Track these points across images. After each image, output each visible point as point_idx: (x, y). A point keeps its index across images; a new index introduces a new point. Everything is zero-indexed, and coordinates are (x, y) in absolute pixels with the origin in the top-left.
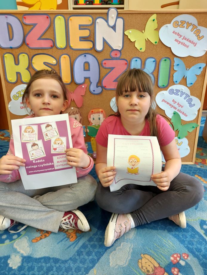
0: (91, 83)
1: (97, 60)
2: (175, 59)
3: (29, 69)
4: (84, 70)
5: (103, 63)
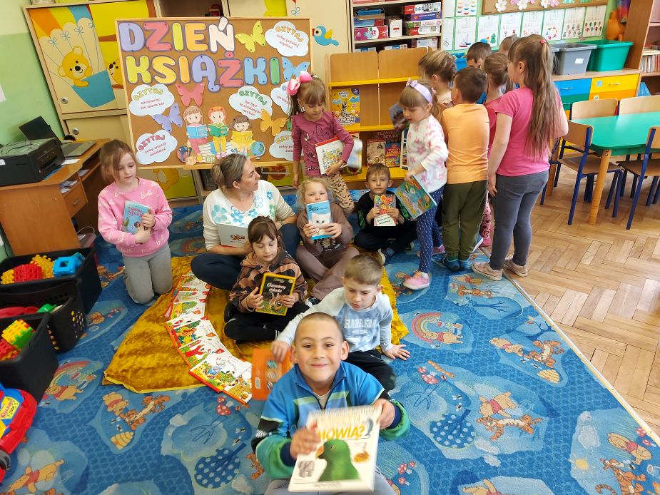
0: (209, 82)
1: (213, 60)
2: (282, 58)
3: (150, 70)
5: (219, 63)
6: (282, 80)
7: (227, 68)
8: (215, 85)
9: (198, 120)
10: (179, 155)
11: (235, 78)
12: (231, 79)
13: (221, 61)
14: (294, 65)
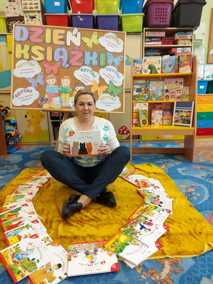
0: (63, 62)
4: (60, 55)
5: (70, 52)
6: (106, 64)
7: (75, 55)
8: (67, 64)
9: (54, 83)
10: (39, 102)
11: (79, 61)
12: (76, 61)
13: (72, 51)
14: (114, 57)
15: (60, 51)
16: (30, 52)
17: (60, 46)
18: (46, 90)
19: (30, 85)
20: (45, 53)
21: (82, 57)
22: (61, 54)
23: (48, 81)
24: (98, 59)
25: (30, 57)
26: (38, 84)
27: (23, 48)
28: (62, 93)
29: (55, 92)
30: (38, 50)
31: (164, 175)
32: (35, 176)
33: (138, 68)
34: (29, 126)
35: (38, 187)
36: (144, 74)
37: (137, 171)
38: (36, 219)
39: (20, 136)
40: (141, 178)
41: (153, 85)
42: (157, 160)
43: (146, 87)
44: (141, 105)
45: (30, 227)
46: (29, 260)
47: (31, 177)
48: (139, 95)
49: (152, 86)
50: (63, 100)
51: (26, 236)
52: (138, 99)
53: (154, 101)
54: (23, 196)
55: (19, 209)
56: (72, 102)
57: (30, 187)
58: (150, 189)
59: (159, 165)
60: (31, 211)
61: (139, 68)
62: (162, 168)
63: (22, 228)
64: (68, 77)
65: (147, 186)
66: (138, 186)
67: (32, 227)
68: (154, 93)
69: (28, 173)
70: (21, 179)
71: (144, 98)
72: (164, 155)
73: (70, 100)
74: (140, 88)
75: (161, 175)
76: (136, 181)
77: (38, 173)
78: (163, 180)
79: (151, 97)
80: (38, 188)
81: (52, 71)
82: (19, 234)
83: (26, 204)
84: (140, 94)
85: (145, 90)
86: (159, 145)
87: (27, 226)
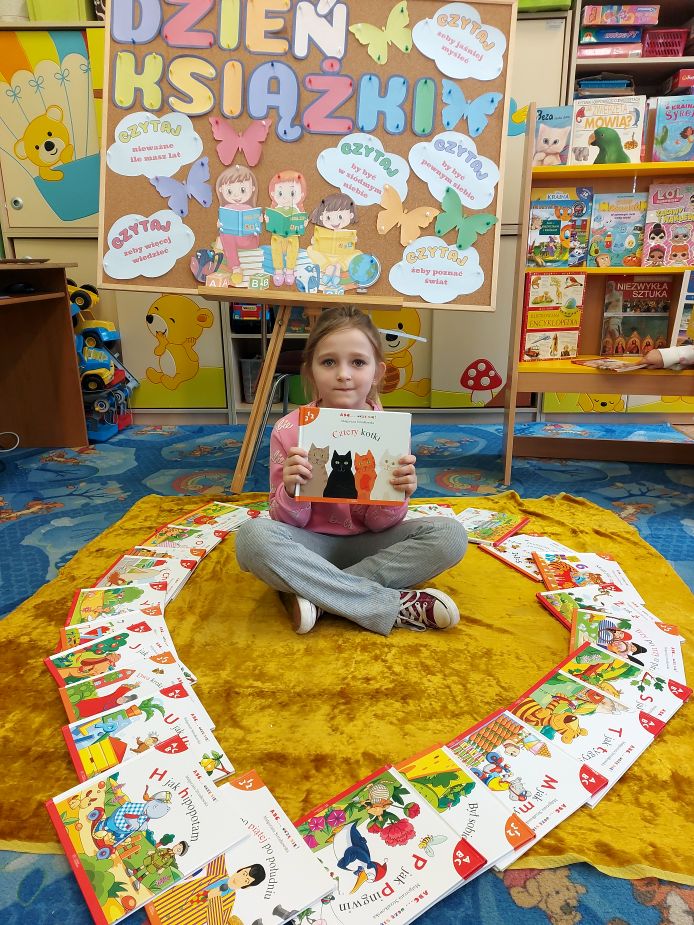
1: (295, 73)
2: (444, 81)
3: (162, 84)
4: (269, 92)
5: (307, 79)
6: (437, 126)
7: (322, 93)
8: (292, 126)
9: (246, 197)
10: (194, 265)
11: (336, 115)
12: (327, 117)
13: (312, 77)
14: (467, 98)
15: (271, 78)
16: (163, 80)
17: (272, 59)
18: (219, 224)
19: (164, 204)
20: (215, 85)
21: (346, 101)
22: (274, 89)
23: (224, 189)
24: (408, 107)
25: (165, 101)
26: (191, 199)
27: (139, 69)
28: (274, 236)
29: (250, 230)
30: (193, 75)
31: (635, 544)
32: (177, 522)
33: (551, 142)
34: (159, 353)
35: (186, 562)
36: (573, 164)
37: (534, 524)
38: (177, 682)
39: (131, 385)
40: (547, 548)
41: (606, 206)
42: (603, 486)
43: (579, 213)
44: (557, 283)
45: (157, 712)
46: (152, 842)
47: (165, 525)
48: (551, 245)
49: (602, 214)
50: (277, 263)
51: (141, 744)
52: (546, 262)
53: (605, 266)
54: (136, 593)
55: (120, 640)
56: (307, 269)
57: (160, 563)
58: (588, 593)
59: (612, 503)
60: (160, 652)
61: (555, 142)
62: (623, 514)
63: (130, 711)
64: (296, 175)
65: (573, 580)
66: (539, 577)
67: (162, 711)
68: (607, 239)
69: (154, 513)
70: (132, 532)
71: (567, 256)
72: (626, 466)
73: (300, 262)
74: (556, 219)
75: (623, 541)
76: (533, 560)
77: (186, 513)
78: (634, 560)
79: (596, 252)
80: (188, 567)
81: (240, 152)
82: (116, 736)
83: (144, 624)
84: (552, 240)
85: (574, 226)
86: (607, 431)
87: (147, 707)
